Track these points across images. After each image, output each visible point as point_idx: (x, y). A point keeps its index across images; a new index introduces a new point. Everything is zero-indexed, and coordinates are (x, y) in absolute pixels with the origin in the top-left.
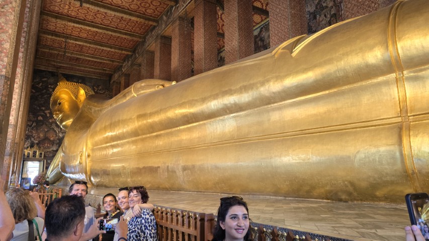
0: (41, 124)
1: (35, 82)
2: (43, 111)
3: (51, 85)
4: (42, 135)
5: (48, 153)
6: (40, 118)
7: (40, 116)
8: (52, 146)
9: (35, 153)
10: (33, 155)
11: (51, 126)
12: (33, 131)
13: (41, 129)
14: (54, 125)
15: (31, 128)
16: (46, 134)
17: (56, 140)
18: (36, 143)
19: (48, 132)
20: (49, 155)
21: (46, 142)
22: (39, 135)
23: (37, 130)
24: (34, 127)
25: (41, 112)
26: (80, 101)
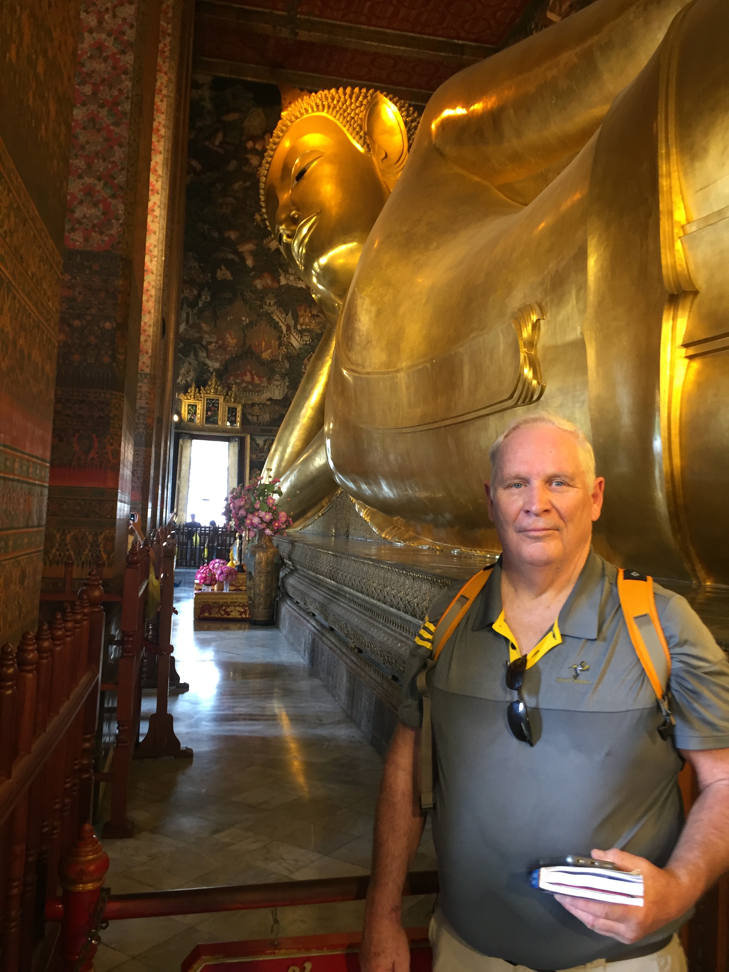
0: (229, 295)
1: (200, 129)
2: (232, 246)
3: (255, 138)
4: (231, 341)
5: (256, 410)
6: (223, 274)
7: (223, 267)
8: (266, 385)
9: (213, 408)
10: (207, 414)
11: (261, 307)
12: (203, 325)
13: (229, 318)
14: (270, 303)
15: (195, 311)
16: (245, 336)
17: (280, 359)
18: (215, 370)
19: (252, 327)
20: (261, 417)
21: (249, 367)
22: (222, 339)
23: (215, 320)
24: (204, 307)
25: (224, 251)
26: (384, 155)
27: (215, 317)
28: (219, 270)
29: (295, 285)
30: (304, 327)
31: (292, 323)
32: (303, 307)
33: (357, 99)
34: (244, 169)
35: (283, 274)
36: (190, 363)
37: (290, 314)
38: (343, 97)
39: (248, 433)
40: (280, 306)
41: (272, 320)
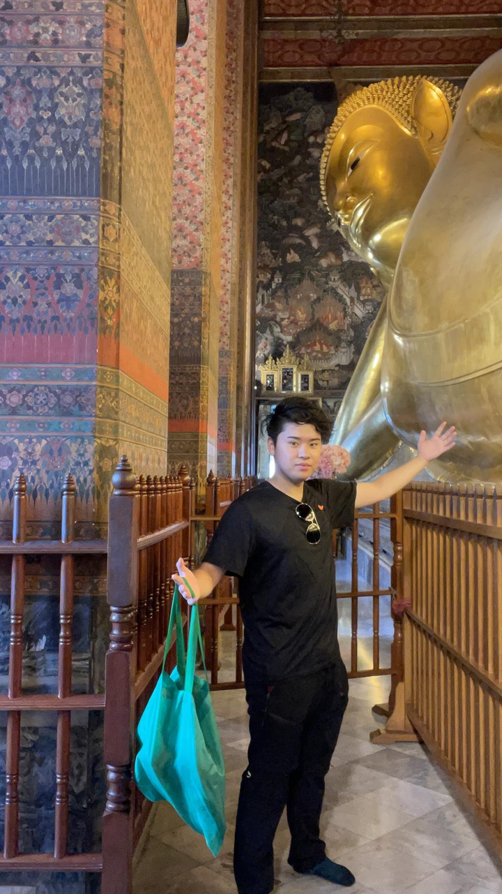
0: (297, 276)
1: (268, 132)
2: (299, 231)
3: (315, 133)
4: (301, 315)
5: (326, 375)
6: (292, 257)
7: (292, 251)
8: (334, 352)
9: (288, 377)
10: (283, 382)
11: (327, 283)
12: (277, 304)
13: (299, 297)
14: (334, 279)
15: (270, 292)
16: (314, 310)
17: (346, 329)
18: (288, 343)
19: (320, 301)
20: (330, 382)
21: (318, 338)
22: (294, 315)
23: (287, 299)
24: (276, 288)
25: (292, 236)
26: (430, 136)
27: (287, 297)
28: (288, 254)
29: (356, 260)
30: (366, 297)
31: (354, 294)
32: (364, 280)
33: (404, 88)
34: (308, 162)
35: (345, 252)
36: (267, 339)
37: (353, 287)
38: (391, 87)
39: (320, 396)
40: (345, 280)
41: (337, 293)
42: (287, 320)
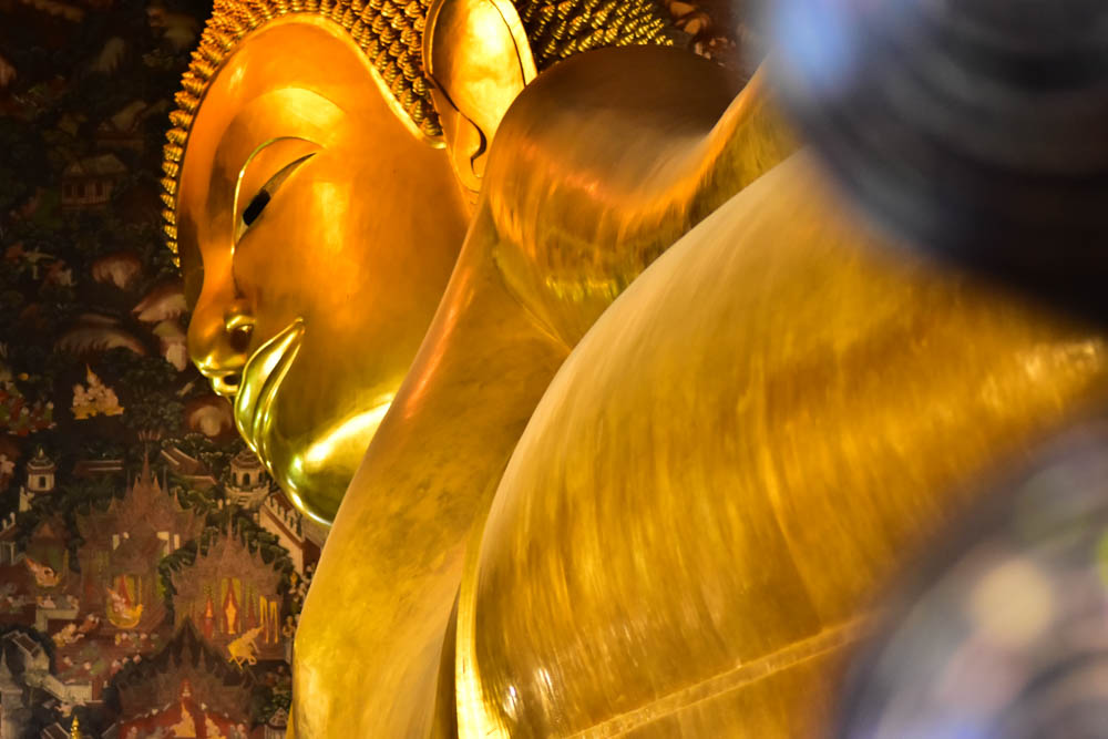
0: (114, 466)
4: (128, 613)
7: (92, 378)
11: (219, 493)
12: (35, 568)
13: (116, 538)
14: (247, 478)
16: (172, 591)
18: (77, 710)
19: (193, 559)
21: (186, 694)
22: (100, 610)
23: (73, 550)
24: (36, 509)
25: (92, 326)
27: (72, 540)
28: (79, 389)
34: (149, 60)
41: (257, 530)
42: (72, 628)
